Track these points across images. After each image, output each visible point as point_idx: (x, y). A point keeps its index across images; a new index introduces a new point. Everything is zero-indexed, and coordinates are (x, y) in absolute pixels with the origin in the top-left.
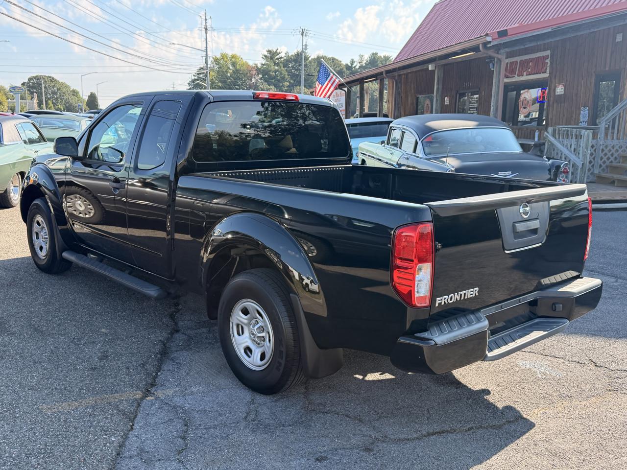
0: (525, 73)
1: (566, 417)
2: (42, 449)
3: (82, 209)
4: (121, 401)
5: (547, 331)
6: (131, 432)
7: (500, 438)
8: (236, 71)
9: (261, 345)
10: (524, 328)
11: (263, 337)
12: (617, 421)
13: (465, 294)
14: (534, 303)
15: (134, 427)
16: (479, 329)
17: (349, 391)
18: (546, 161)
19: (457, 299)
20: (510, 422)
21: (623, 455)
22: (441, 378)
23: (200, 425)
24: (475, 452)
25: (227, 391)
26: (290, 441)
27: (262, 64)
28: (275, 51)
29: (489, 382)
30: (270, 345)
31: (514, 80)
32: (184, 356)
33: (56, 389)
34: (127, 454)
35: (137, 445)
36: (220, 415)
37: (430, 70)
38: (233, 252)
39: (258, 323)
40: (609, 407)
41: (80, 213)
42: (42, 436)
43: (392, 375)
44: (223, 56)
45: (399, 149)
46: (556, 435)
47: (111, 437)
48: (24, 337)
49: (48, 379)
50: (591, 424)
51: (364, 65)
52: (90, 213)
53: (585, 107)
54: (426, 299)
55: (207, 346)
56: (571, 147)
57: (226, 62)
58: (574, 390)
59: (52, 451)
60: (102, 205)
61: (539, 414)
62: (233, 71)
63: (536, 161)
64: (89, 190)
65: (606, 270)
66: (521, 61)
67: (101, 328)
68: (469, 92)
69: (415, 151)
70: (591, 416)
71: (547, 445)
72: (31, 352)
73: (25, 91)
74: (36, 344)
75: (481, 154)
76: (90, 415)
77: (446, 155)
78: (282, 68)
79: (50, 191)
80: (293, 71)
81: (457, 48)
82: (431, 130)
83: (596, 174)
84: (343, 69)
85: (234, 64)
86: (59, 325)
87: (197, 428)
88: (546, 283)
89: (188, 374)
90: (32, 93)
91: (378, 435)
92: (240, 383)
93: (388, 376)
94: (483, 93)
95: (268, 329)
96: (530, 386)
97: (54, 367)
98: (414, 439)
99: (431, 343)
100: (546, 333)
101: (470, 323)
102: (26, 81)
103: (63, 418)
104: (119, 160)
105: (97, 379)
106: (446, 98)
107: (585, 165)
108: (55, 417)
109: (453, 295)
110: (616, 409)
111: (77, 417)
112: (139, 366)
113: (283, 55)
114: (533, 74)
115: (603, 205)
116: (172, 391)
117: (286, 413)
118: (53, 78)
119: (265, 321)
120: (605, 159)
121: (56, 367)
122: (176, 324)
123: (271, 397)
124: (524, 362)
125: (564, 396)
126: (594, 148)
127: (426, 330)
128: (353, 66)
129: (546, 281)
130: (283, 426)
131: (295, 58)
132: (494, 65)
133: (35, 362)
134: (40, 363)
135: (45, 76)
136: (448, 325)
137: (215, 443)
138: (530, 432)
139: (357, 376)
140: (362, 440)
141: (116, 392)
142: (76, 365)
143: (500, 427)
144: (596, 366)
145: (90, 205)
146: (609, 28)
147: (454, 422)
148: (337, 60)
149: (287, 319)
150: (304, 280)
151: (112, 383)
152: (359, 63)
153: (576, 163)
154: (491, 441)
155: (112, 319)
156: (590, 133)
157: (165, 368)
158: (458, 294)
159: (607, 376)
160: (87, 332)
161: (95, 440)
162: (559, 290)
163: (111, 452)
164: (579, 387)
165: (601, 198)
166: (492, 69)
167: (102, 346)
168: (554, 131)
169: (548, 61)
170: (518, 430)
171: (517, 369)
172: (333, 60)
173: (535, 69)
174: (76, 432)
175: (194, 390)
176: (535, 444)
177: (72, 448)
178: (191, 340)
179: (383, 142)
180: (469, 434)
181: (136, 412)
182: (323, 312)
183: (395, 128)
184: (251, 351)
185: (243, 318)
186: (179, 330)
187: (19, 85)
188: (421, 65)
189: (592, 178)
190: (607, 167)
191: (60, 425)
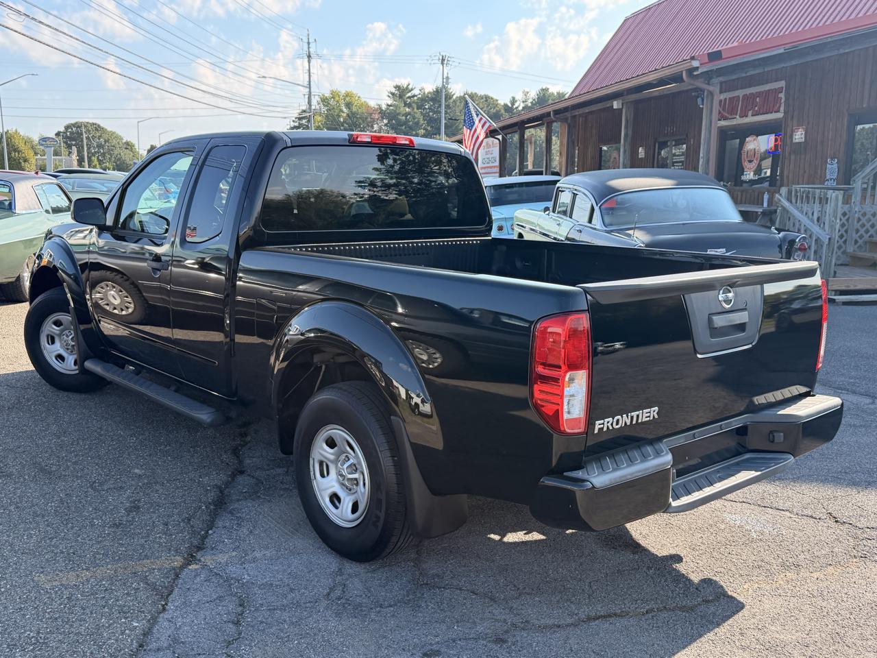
0: (750, 113)
1: (789, 594)
2: (33, 637)
3: (117, 302)
4: (151, 571)
5: (761, 471)
6: (162, 615)
7: (692, 624)
8: (352, 115)
9: (353, 491)
10: (728, 467)
11: (356, 479)
12: (862, 600)
13: (638, 416)
14: (742, 431)
15: (167, 608)
16: (659, 465)
17: (478, 556)
18: (775, 234)
19: (626, 423)
20: (707, 601)
21: (869, 649)
22: (613, 539)
23: (262, 605)
24: (653, 645)
25: (305, 557)
26: (388, 628)
27: (388, 105)
28: (405, 86)
29: (681, 544)
30: (365, 491)
31: (735, 123)
32: (247, 508)
33: (62, 552)
34: (154, 645)
35: (169, 632)
36: (292, 590)
37: (616, 109)
38: (317, 359)
39: (349, 460)
40: (853, 580)
41: (115, 309)
42: (34, 619)
43: (541, 534)
44: (334, 94)
45: (568, 218)
46: (773, 620)
47: (132, 621)
48: (25, 479)
49: (52, 538)
50: (824, 604)
51: (530, 105)
52: (127, 308)
53: (832, 159)
54: (580, 422)
55: (282, 492)
56: (813, 214)
57: (338, 102)
58: (802, 557)
59: (46, 641)
60: (143, 296)
61: (750, 590)
62: (348, 115)
63: (760, 234)
64: (125, 275)
65: (858, 386)
66: (744, 95)
67: (134, 468)
68: (673, 140)
69: (590, 221)
70: (825, 593)
71: (759, 635)
72: (32, 501)
73: (60, 144)
74: (40, 489)
75: (684, 224)
76: (106, 590)
77: (633, 226)
78: (415, 110)
79: (69, 275)
80: (431, 114)
81: (651, 78)
82: (614, 190)
83: (850, 253)
84: (500, 111)
85: (348, 105)
86: (75, 463)
87: (257, 610)
88: (760, 402)
89: (251, 532)
90: (69, 147)
91: (517, 620)
92: (324, 545)
93: (536, 536)
94: (692, 140)
95: (362, 468)
96: (739, 551)
97: (62, 523)
98: (567, 626)
99: (586, 486)
100: (759, 473)
101: (645, 458)
102: (62, 129)
103: (66, 594)
104: (164, 231)
105: (121, 539)
106: (640, 149)
107: (832, 241)
108: (56, 592)
109: (619, 417)
110: (863, 584)
111: (87, 592)
112: (183, 520)
113: (416, 92)
114: (761, 114)
115: (860, 296)
116: (227, 556)
117: (386, 588)
118: (99, 126)
119: (357, 457)
120: (862, 231)
121: (65, 523)
122: (241, 462)
123: (367, 565)
124: (734, 516)
125: (788, 564)
126: (847, 217)
127: (580, 467)
128: (514, 107)
129: (760, 400)
130: (381, 607)
131: (434, 96)
132: (703, 100)
133: (35, 515)
134: (43, 516)
135: (88, 123)
136: (613, 460)
137: (281, 630)
138: (736, 617)
139: (492, 536)
140: (492, 628)
141: (147, 557)
142: (93, 519)
143: (692, 609)
144: (836, 521)
145: (127, 297)
146: (867, 48)
147: (626, 602)
148: (492, 98)
149: (388, 454)
150: (413, 398)
151: (142, 546)
152: (523, 102)
153: (820, 237)
154: (678, 629)
155: (150, 455)
156: (840, 194)
157: (220, 524)
158: (627, 416)
159: (852, 537)
160: (113, 473)
161: (110, 625)
162: (778, 413)
163: (130, 642)
164: (811, 552)
165: (856, 286)
166: (701, 106)
167: (133, 493)
168: (790, 192)
169: (782, 95)
170: (717, 613)
171: (723, 527)
172: (487, 98)
173: (764, 107)
174: (84, 614)
175: (258, 555)
176: (742, 634)
177: (75, 637)
178: (260, 485)
179: (546, 209)
180: (646, 618)
181: (172, 586)
182: (437, 443)
183: (563, 189)
184: (339, 499)
185: (329, 453)
186: (244, 471)
187: (52, 135)
188: (604, 101)
189: (843, 259)
190: (866, 243)
191: (61, 604)
